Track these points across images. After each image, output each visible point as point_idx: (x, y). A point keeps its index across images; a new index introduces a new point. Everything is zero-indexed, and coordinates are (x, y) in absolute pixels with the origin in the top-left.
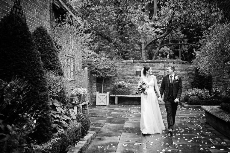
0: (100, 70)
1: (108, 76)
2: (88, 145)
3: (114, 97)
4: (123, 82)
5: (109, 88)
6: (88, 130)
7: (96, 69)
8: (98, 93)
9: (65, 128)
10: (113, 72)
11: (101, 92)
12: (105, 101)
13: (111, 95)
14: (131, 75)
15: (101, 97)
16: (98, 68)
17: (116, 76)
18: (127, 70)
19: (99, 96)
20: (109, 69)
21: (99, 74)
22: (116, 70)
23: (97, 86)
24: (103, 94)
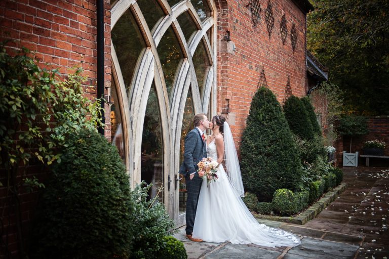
0: (348, 127)
1: (357, 134)
2: (342, 191)
3: (365, 158)
4: (376, 140)
5: (358, 148)
6: (341, 181)
7: (343, 126)
8: (345, 154)
9: (327, 175)
10: (364, 129)
11: (348, 152)
12: (353, 161)
13: (361, 156)
14: (386, 133)
15: (349, 157)
16: (346, 124)
17: (368, 134)
18: (380, 126)
19: (347, 157)
20: (359, 126)
21: (347, 132)
22: (367, 127)
23: (344, 145)
24: (351, 154)
